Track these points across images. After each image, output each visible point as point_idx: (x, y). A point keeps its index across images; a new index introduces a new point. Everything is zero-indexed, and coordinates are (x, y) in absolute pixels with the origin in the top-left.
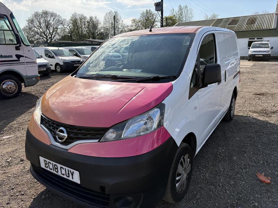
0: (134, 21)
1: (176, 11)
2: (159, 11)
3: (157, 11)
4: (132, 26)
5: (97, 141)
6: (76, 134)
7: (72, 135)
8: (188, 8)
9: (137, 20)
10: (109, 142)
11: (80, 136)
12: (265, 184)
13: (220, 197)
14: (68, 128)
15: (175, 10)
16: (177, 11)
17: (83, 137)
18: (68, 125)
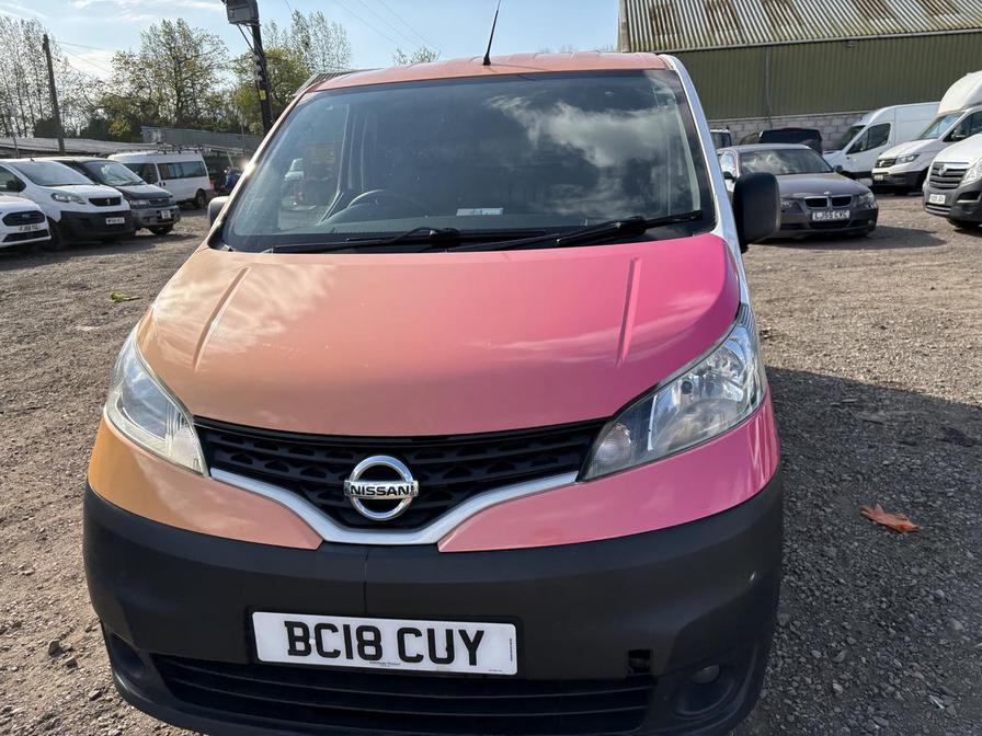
0: (124, 60)
1: (285, 32)
2: (244, 23)
3: (237, 23)
4: (118, 82)
5: (571, 478)
6: (458, 470)
7: (437, 480)
8: (329, 26)
9: (136, 59)
10: (626, 473)
11: (479, 475)
12: (906, 534)
13: (836, 602)
14: (409, 451)
15: (280, 30)
16: (290, 34)
17: (494, 475)
18: (409, 441)
